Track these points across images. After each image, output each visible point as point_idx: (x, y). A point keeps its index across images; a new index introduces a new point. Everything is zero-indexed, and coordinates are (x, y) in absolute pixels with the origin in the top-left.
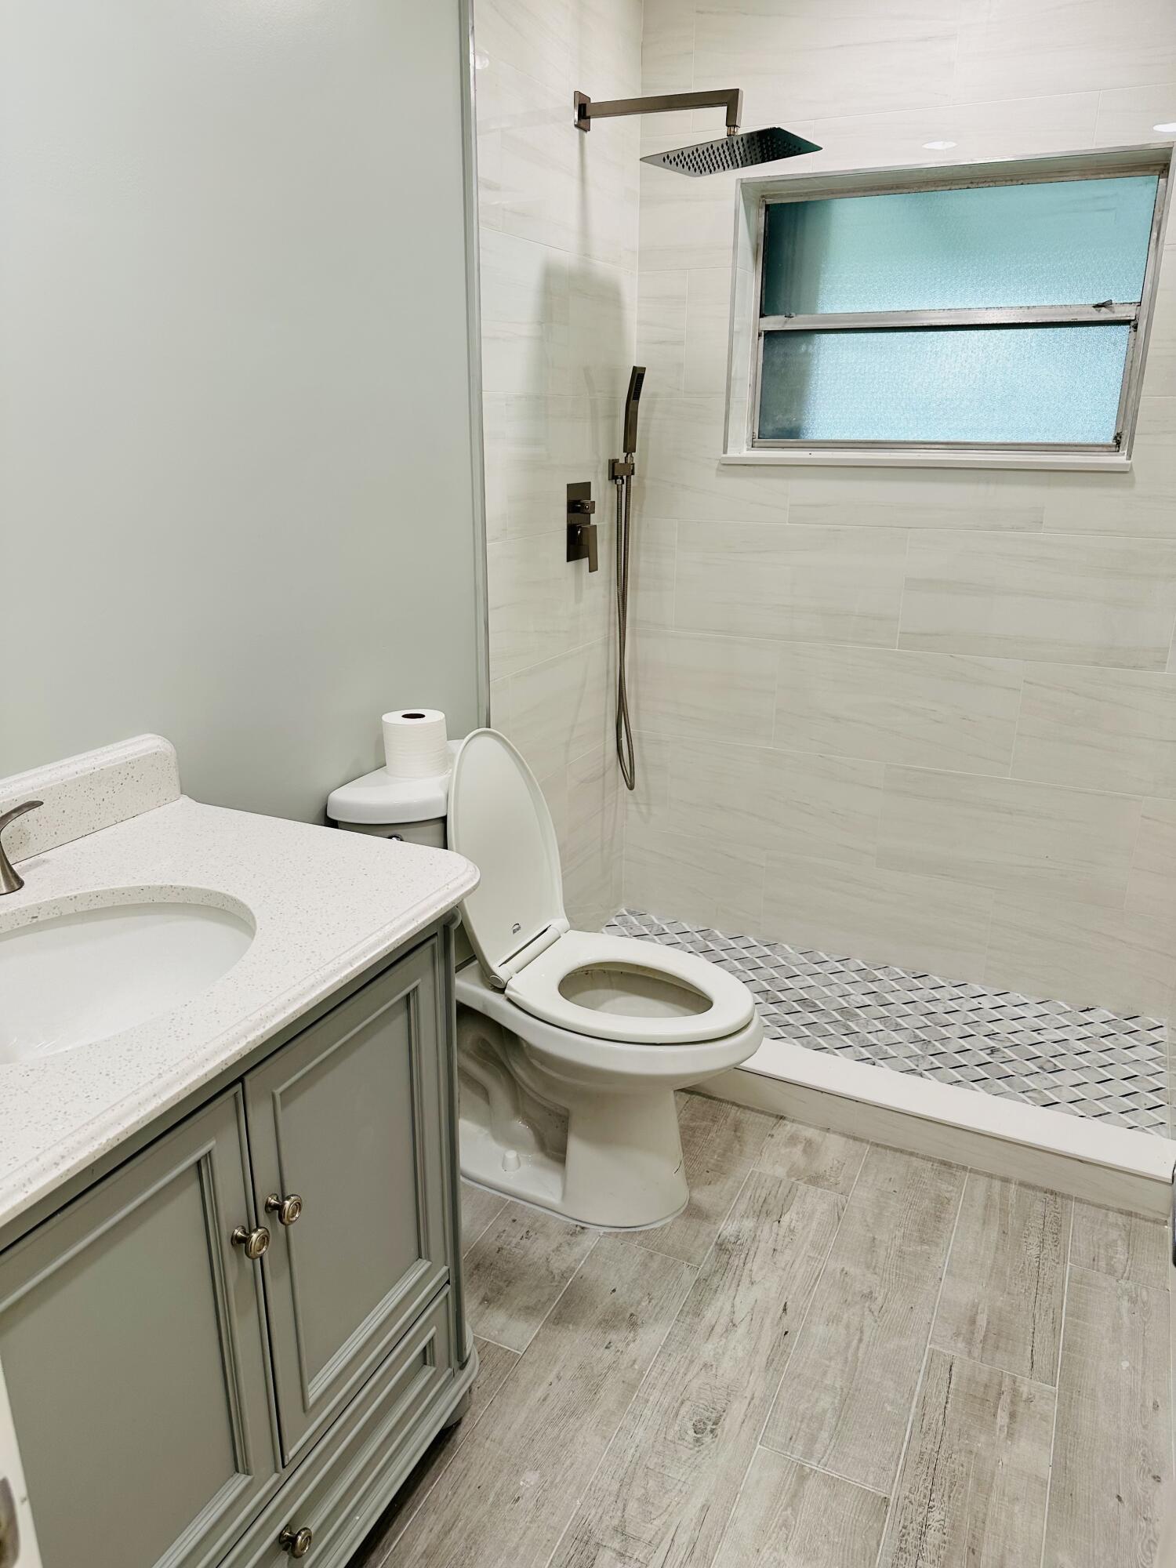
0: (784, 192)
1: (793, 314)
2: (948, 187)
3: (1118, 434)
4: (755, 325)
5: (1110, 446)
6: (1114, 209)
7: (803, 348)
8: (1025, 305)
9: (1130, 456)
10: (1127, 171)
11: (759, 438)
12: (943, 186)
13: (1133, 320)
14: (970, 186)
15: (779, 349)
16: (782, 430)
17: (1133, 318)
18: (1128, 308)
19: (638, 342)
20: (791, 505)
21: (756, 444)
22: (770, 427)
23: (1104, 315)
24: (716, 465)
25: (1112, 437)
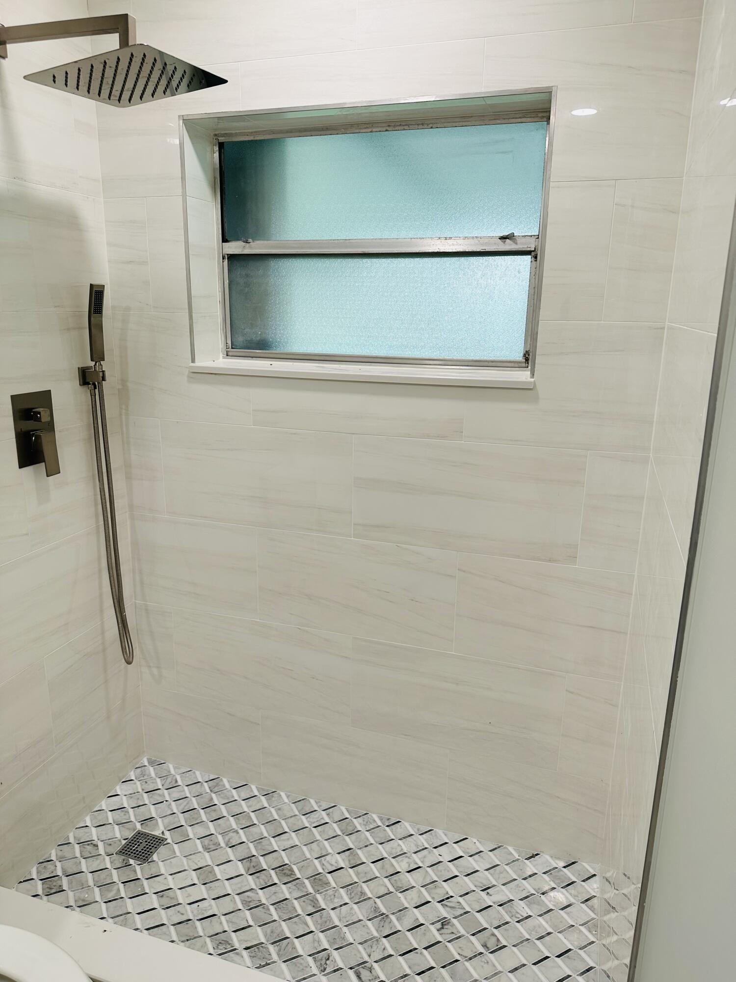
0: (233, 132)
1: (250, 240)
2: (369, 130)
3: (526, 351)
4: (218, 248)
5: (520, 362)
6: (511, 151)
7: (261, 272)
8: (443, 236)
9: (534, 375)
10: (520, 118)
11: (232, 348)
12: (365, 128)
13: (533, 251)
14: (388, 128)
15: (240, 271)
16: (251, 341)
17: (534, 250)
18: (528, 239)
19: (109, 261)
20: (253, 410)
21: (230, 354)
22: (240, 339)
23: (508, 246)
24: (187, 373)
25: (522, 355)
